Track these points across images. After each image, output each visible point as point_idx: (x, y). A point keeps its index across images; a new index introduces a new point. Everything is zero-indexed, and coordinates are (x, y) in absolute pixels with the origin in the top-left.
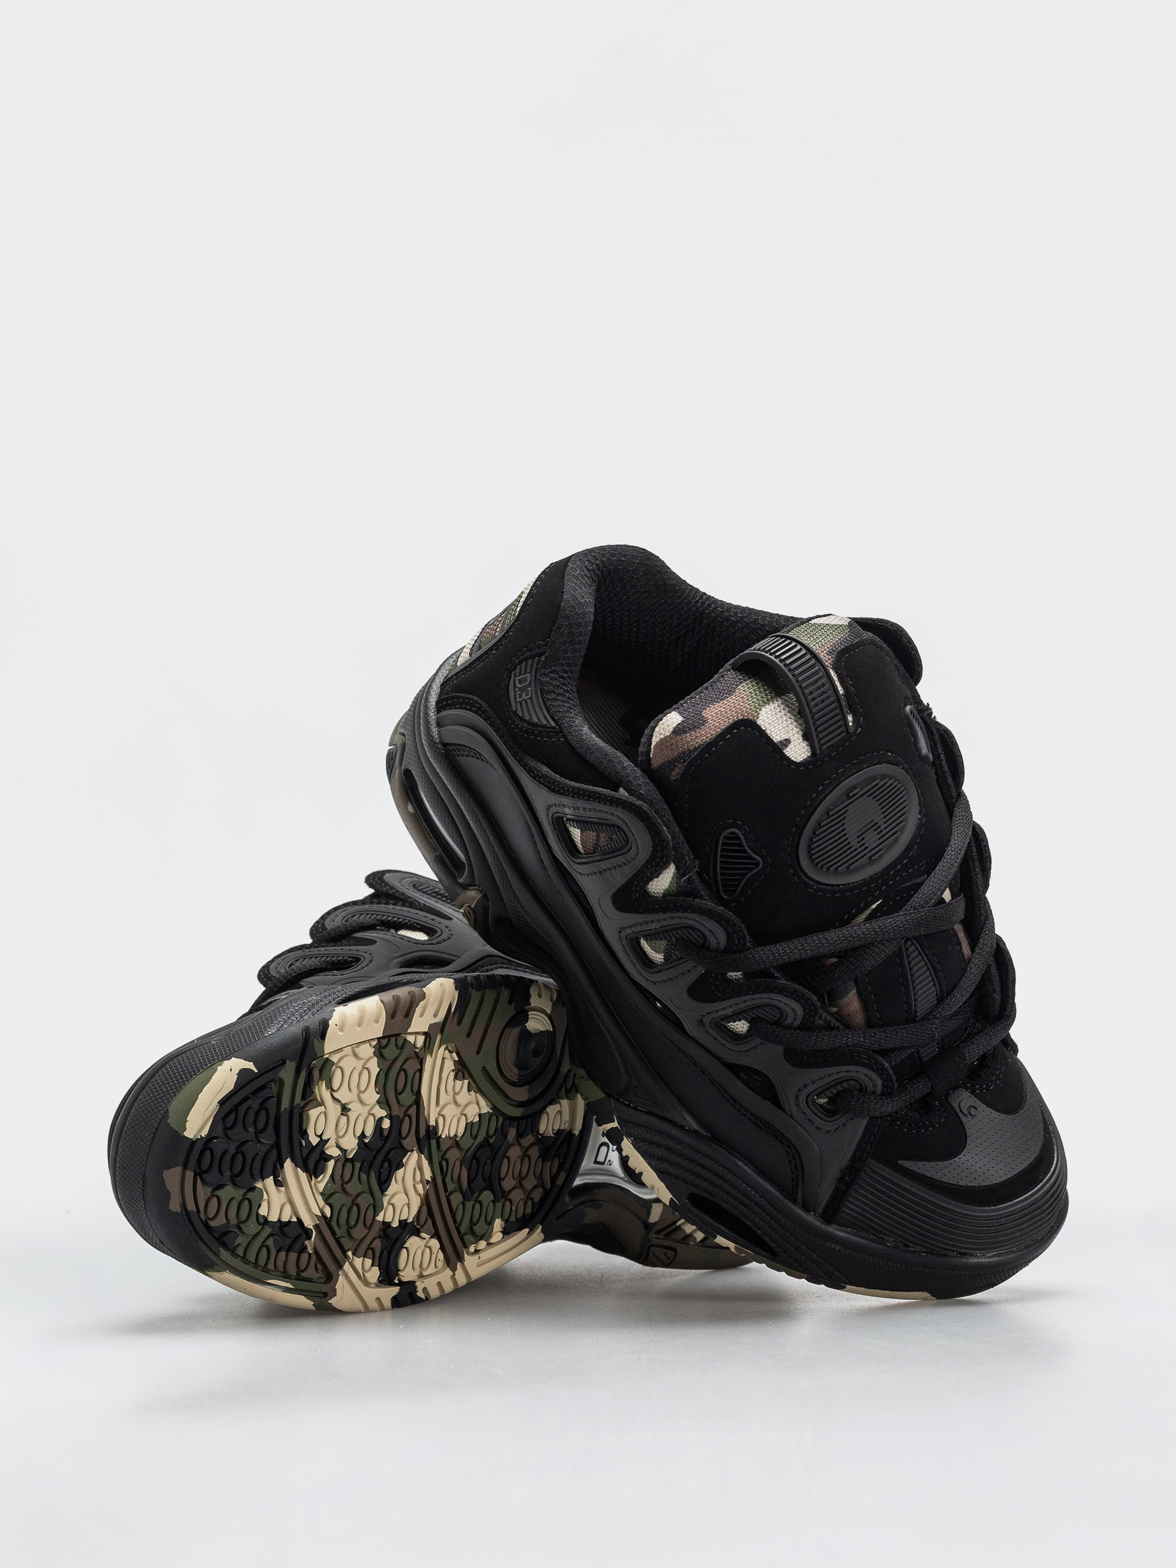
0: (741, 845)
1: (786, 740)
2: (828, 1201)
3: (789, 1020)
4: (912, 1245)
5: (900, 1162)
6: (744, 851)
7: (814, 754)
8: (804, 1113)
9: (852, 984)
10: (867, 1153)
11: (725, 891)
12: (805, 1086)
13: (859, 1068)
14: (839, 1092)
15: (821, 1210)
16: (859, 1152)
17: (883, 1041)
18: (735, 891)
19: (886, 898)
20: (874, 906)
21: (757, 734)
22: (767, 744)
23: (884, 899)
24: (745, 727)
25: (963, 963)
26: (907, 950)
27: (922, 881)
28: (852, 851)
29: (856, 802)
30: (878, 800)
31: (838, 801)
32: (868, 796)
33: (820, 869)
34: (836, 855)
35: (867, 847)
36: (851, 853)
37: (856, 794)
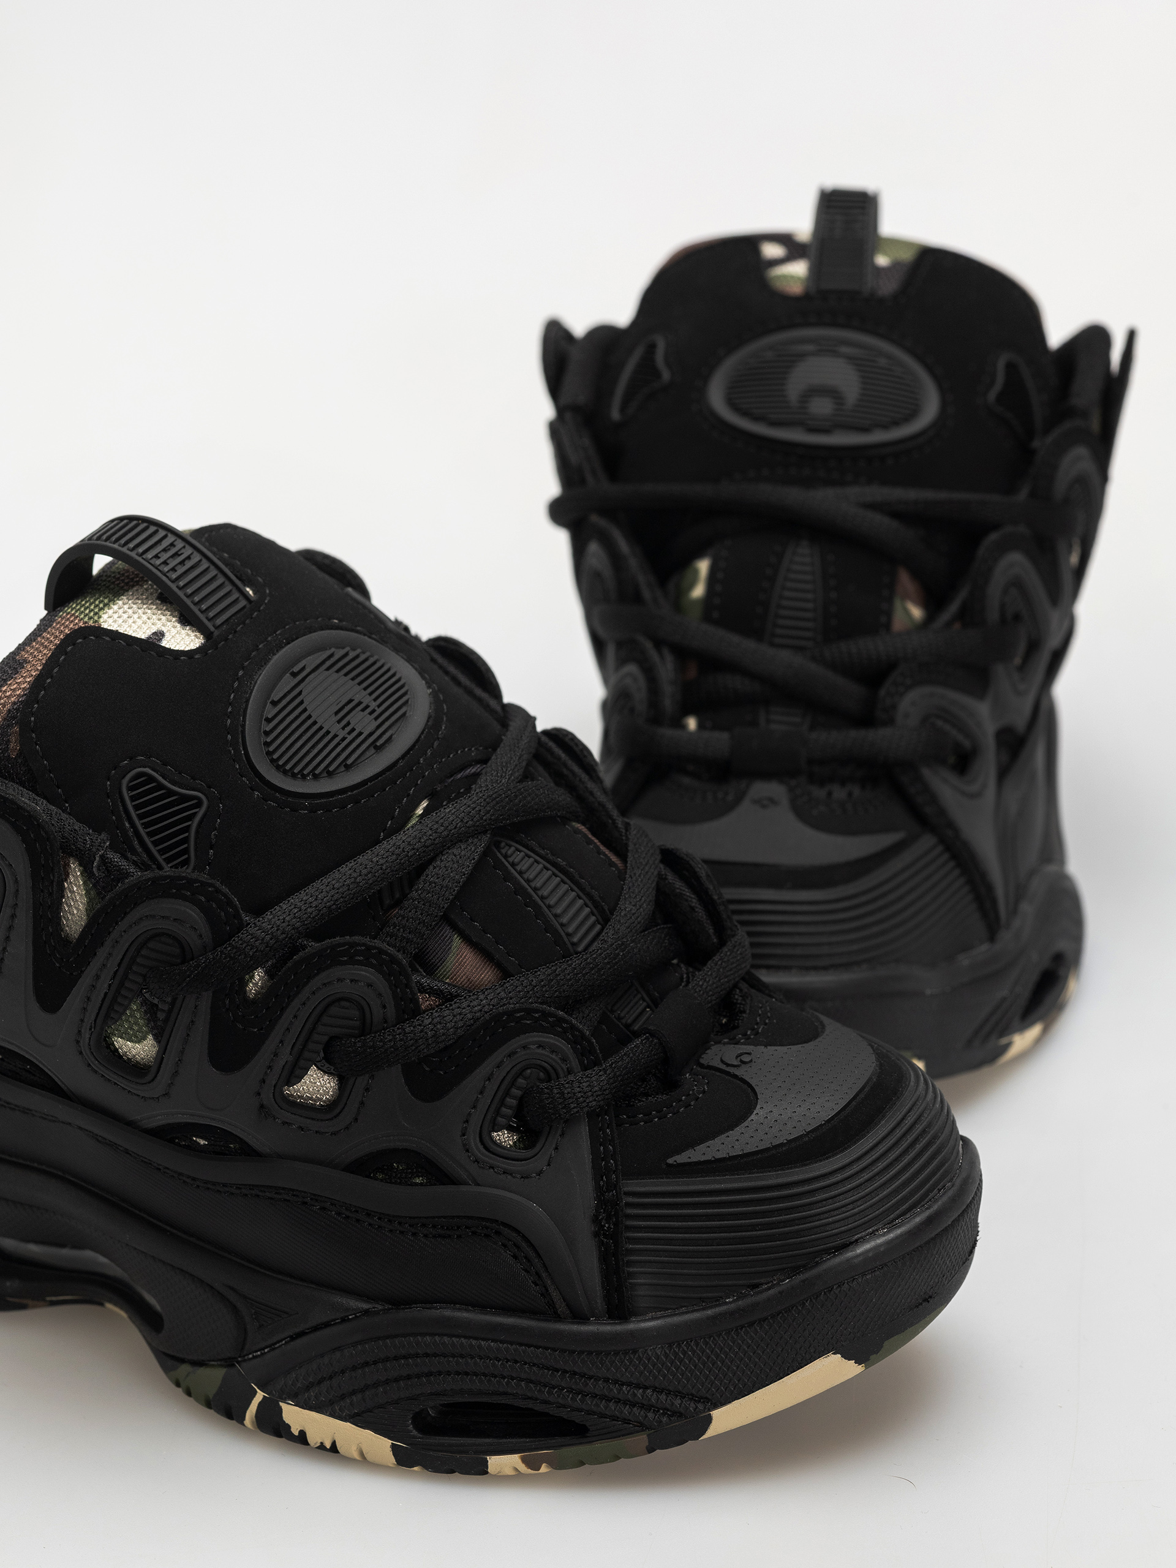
0: (160, 787)
1: (155, 634)
2: (603, 1283)
4: (762, 1281)
5: (670, 1161)
6: (171, 793)
7: (208, 637)
8: (492, 1167)
9: (447, 930)
10: (614, 1172)
12: (467, 1121)
13: (522, 1040)
14: (521, 1100)
15: (600, 1304)
16: (602, 1179)
19: (432, 796)
20: (420, 811)
21: (107, 639)
22: (127, 645)
23: (430, 798)
24: (85, 638)
25: (614, 869)
26: (506, 857)
27: (479, 770)
28: (339, 742)
29: (308, 678)
30: (346, 675)
31: (280, 683)
32: (328, 669)
33: (299, 778)
34: (316, 751)
35: (360, 734)
36: (338, 744)
37: (303, 668)
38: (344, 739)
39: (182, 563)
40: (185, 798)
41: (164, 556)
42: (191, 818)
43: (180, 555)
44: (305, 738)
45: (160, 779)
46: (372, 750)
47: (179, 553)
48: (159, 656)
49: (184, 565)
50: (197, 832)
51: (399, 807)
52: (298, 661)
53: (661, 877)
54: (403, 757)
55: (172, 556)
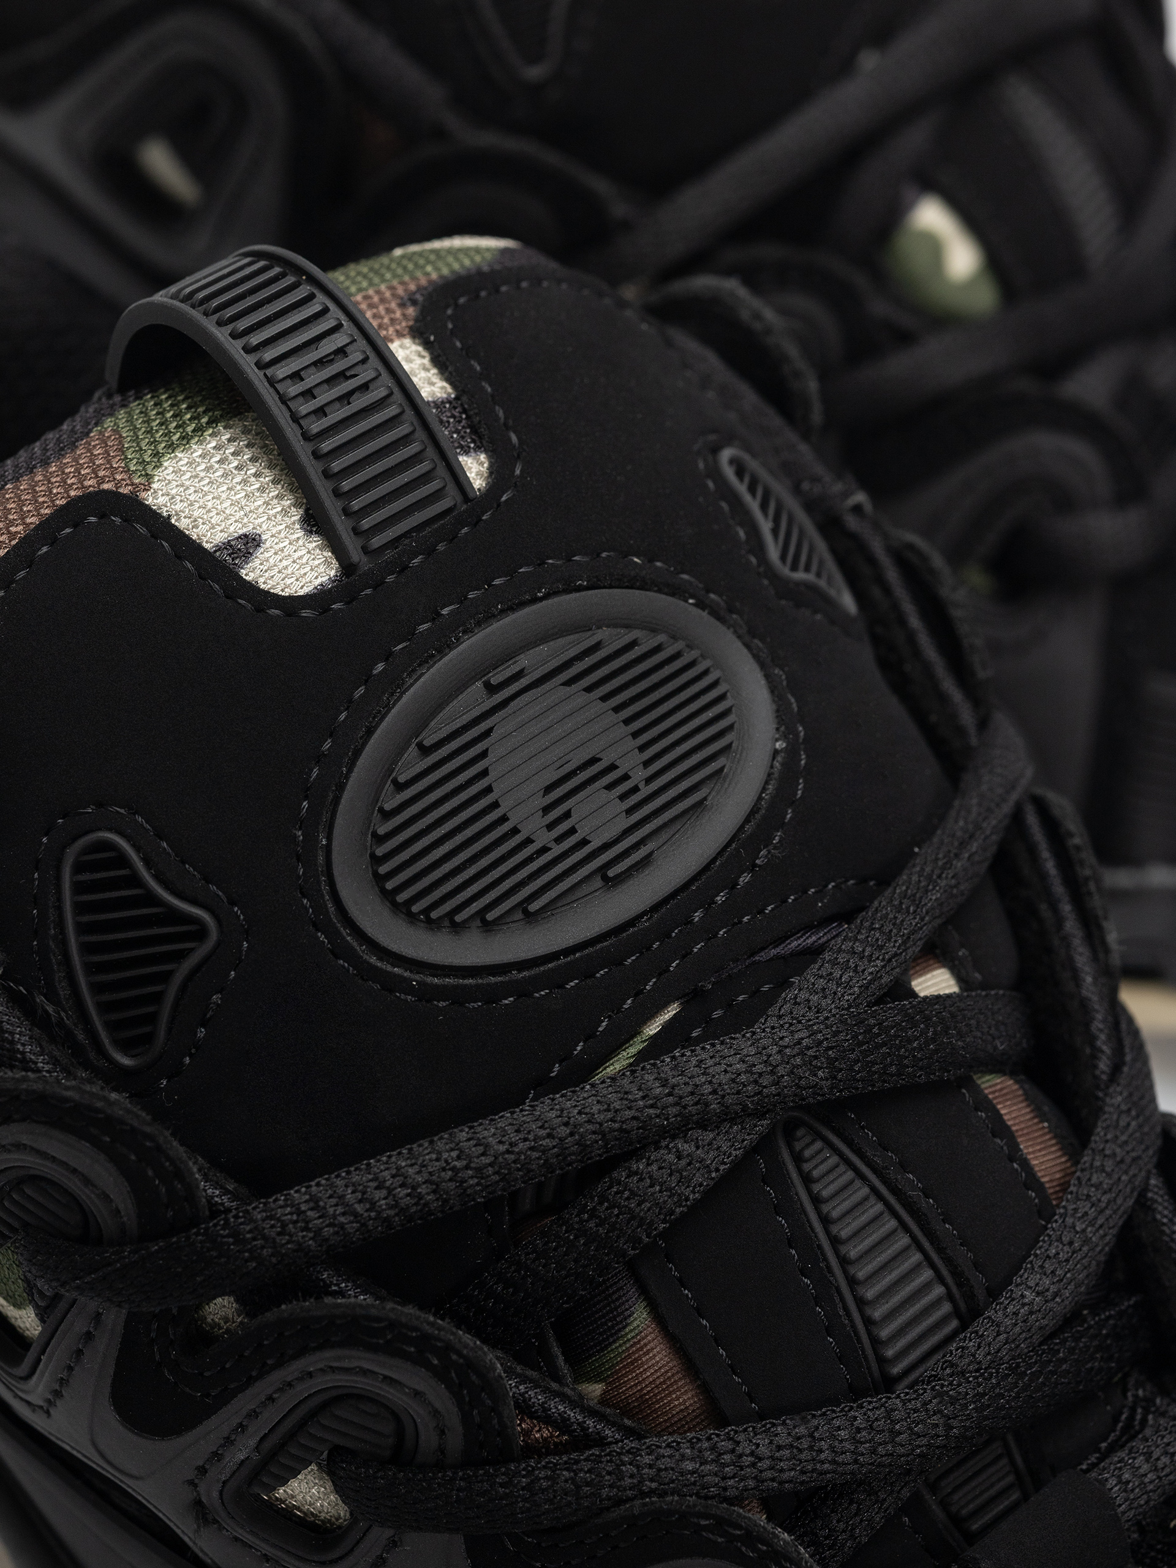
0: (135, 880)
1: (245, 536)
3: (428, 1439)
6: (151, 899)
7: (347, 569)
11: (126, 1046)
17: (767, 1463)
18: (149, 1038)
19: (693, 998)
20: (653, 1029)
21: (143, 530)
22: (176, 555)
23: (687, 1002)
24: (102, 516)
25: (1033, 1194)
26: (798, 1159)
27: (825, 939)
28: (533, 855)
29: (516, 701)
30: (604, 698)
31: (455, 702)
32: (567, 683)
33: (421, 921)
34: (472, 871)
35: (584, 842)
36: (530, 859)
37: (519, 675)
38: (544, 850)
39: (346, 398)
40: (175, 917)
41: (313, 378)
42: (181, 955)
43: (348, 378)
44: (459, 839)
45: (140, 865)
46: (598, 882)
47: (348, 374)
48: (227, 597)
49: (349, 403)
50: (183, 988)
51: (610, 1017)
52: (509, 656)
53: (1143, 1203)
54: (655, 908)
55: (331, 381)
